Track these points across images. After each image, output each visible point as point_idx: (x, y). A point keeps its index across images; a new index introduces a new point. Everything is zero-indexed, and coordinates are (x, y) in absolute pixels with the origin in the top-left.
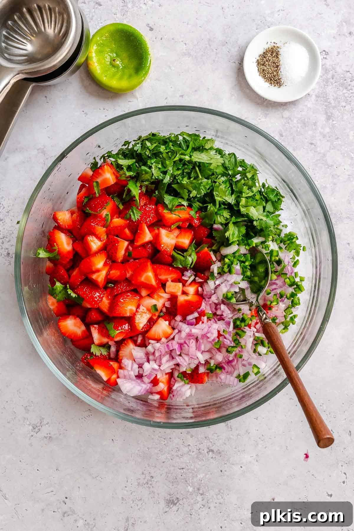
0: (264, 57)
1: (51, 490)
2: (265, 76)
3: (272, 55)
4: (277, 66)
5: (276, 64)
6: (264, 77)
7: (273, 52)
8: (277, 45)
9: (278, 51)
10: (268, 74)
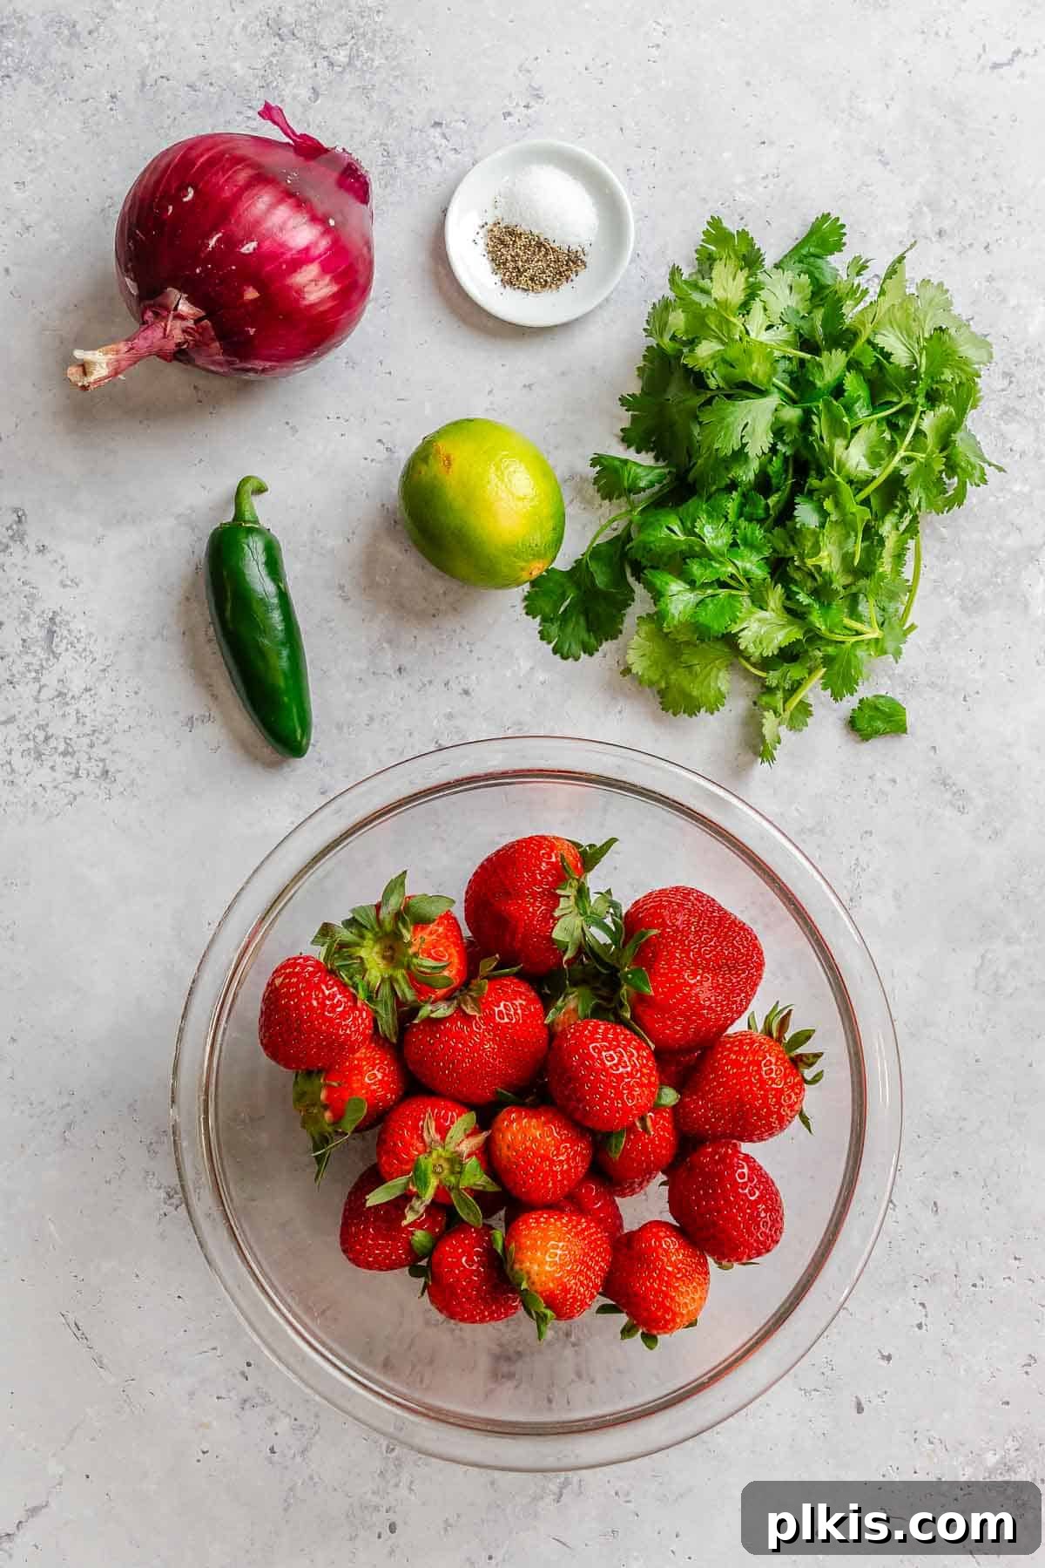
0: (504, 264)
1: (213, 1346)
2: (546, 281)
3: (506, 246)
4: (540, 245)
5: (533, 243)
6: (545, 285)
7: (502, 242)
8: (491, 222)
9: (506, 227)
10: (544, 273)
